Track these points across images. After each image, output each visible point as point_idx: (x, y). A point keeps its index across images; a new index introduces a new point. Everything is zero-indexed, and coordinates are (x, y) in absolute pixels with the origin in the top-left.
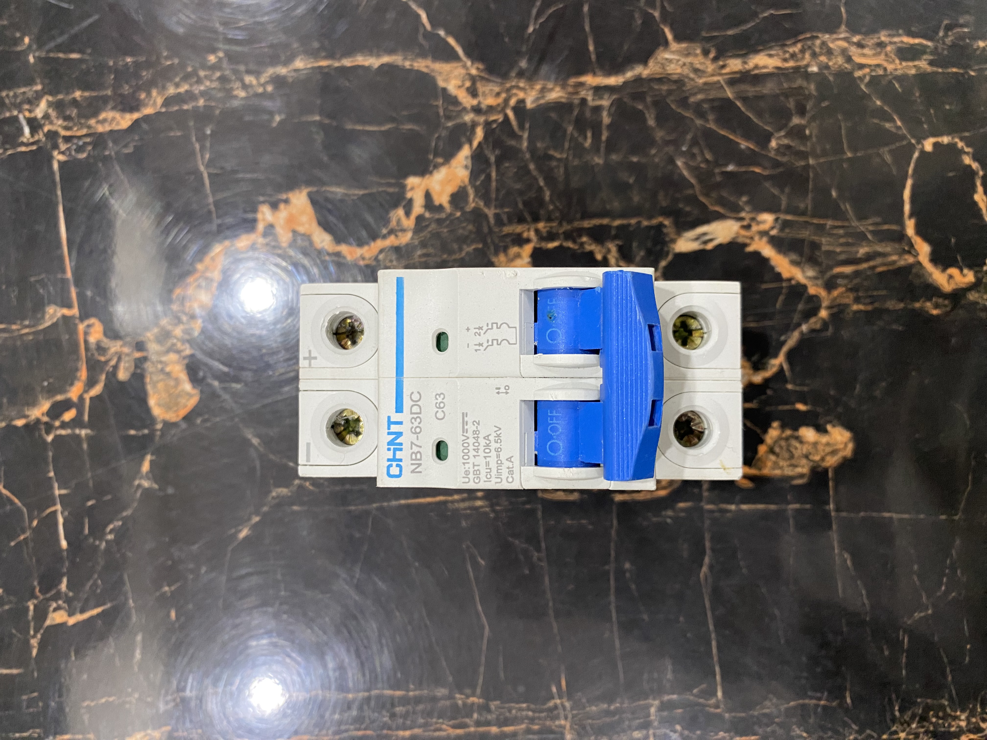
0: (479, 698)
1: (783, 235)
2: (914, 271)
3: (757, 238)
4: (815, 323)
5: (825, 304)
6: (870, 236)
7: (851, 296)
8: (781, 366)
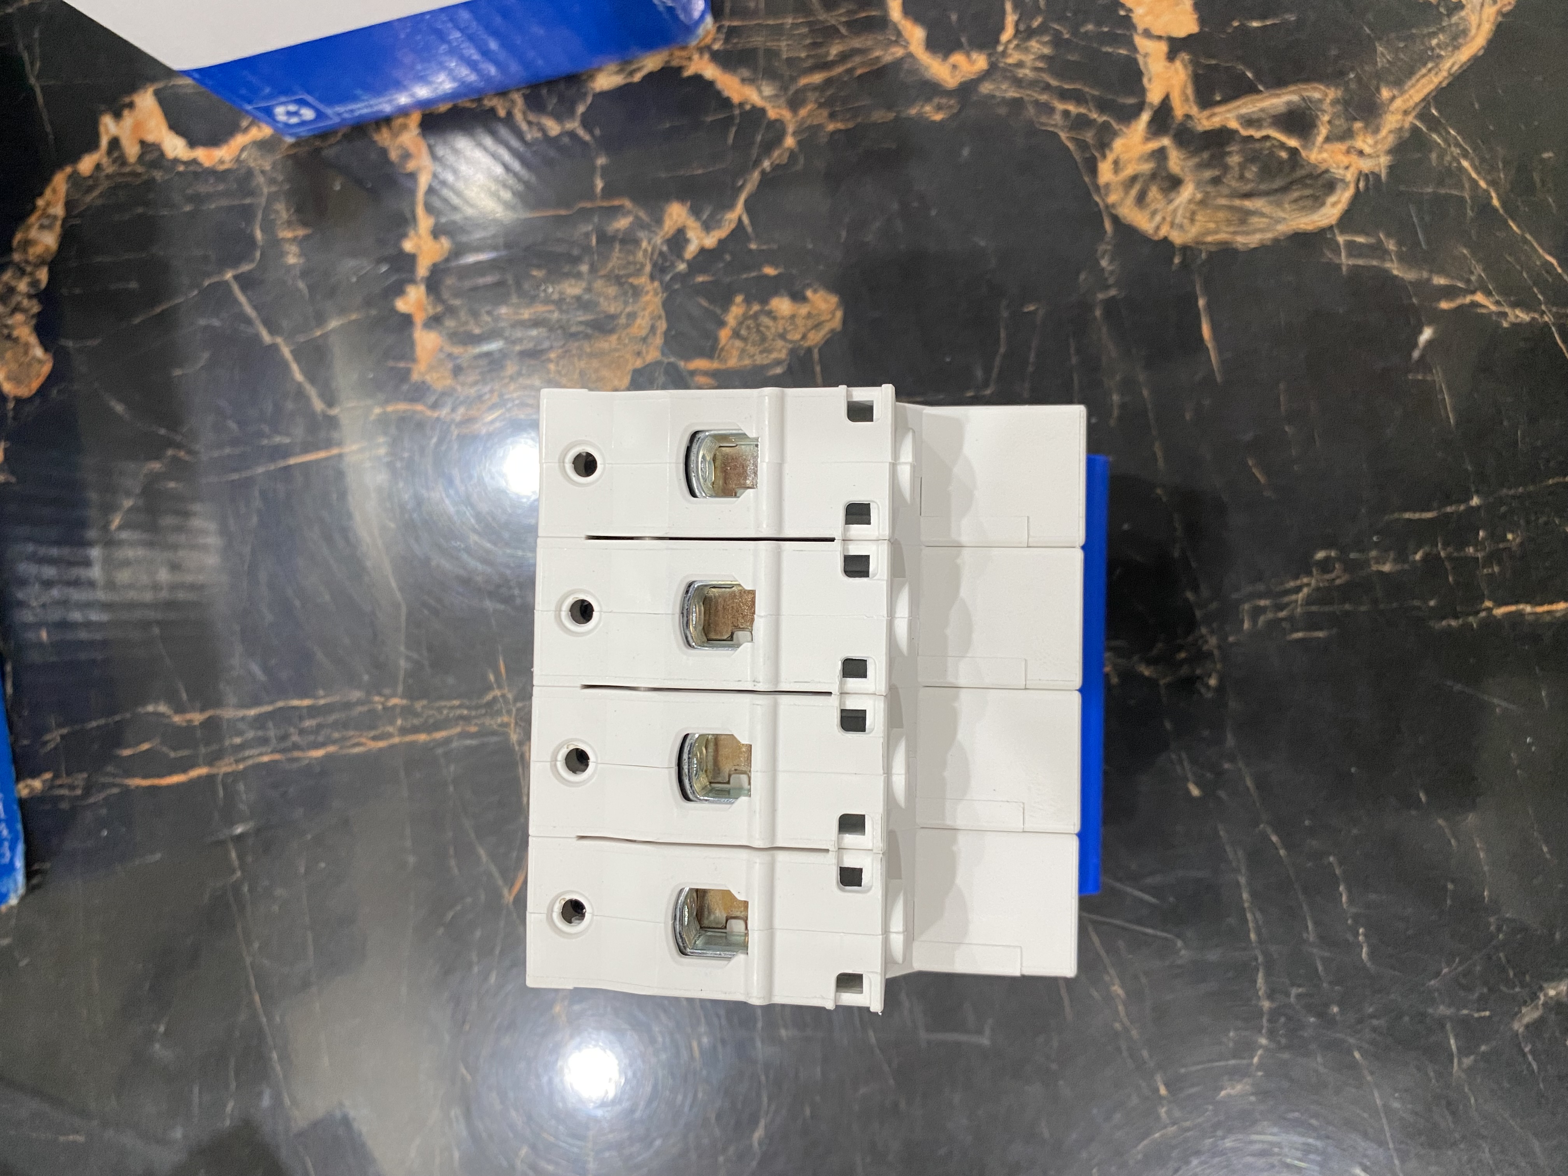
0: (402, 698)
1: (729, 47)
2: (906, 66)
3: (696, 57)
4: (780, 156)
5: (790, 129)
6: (843, 30)
7: (825, 113)
8: (740, 220)
